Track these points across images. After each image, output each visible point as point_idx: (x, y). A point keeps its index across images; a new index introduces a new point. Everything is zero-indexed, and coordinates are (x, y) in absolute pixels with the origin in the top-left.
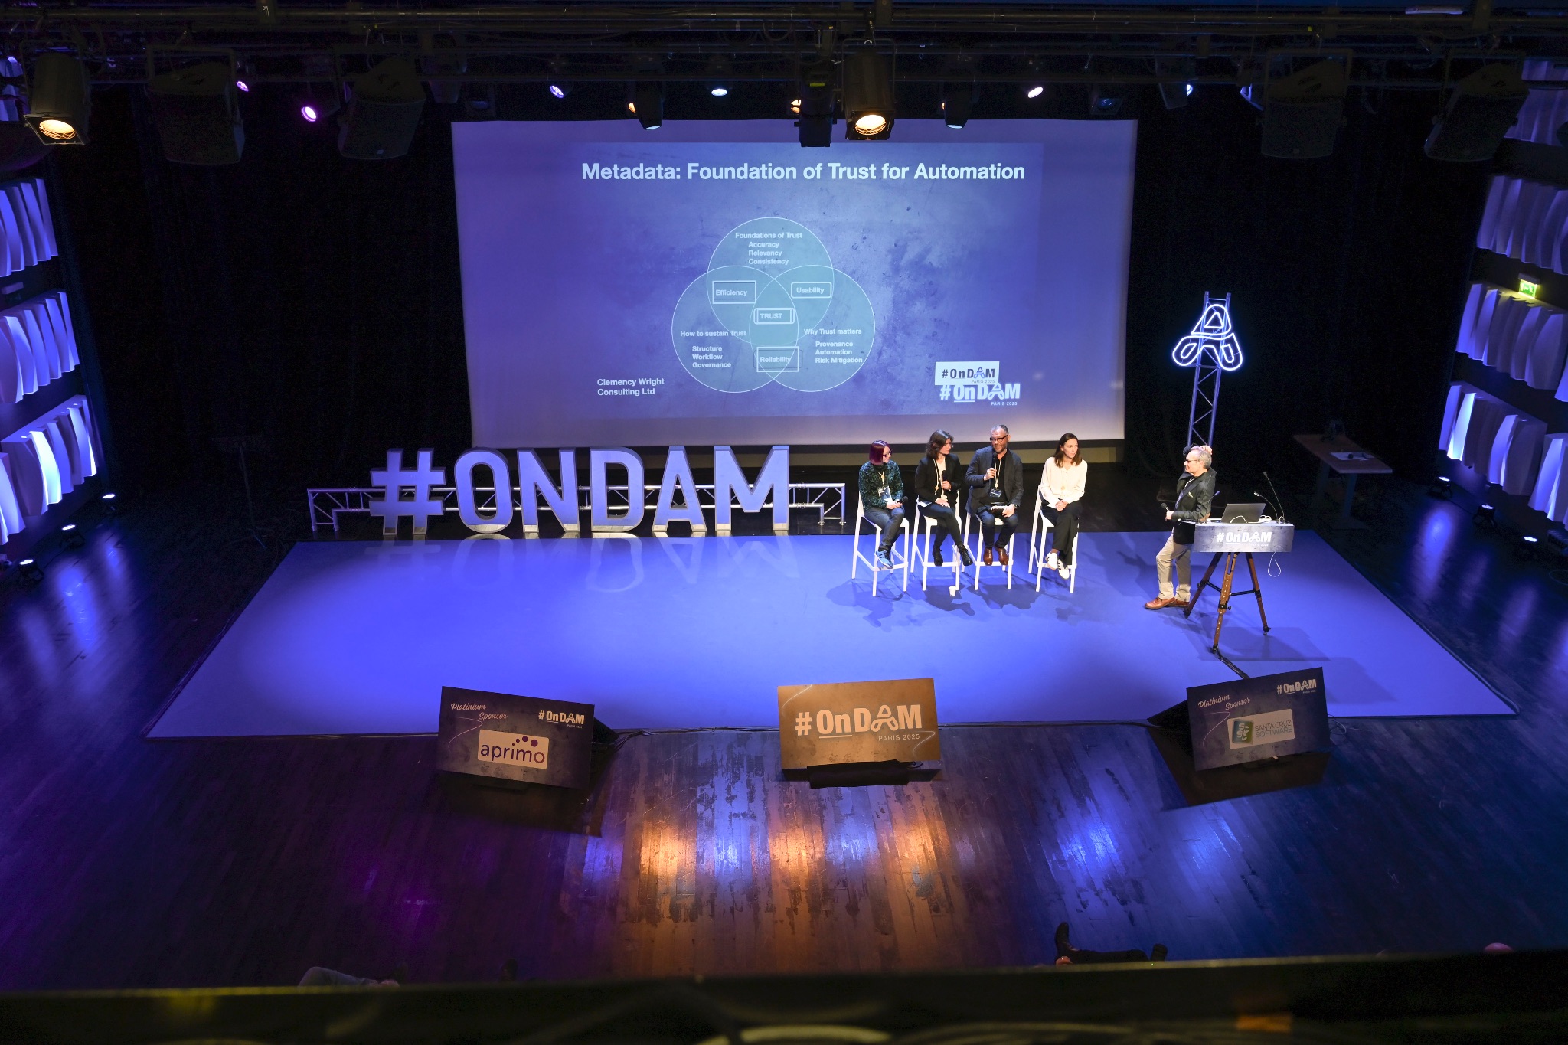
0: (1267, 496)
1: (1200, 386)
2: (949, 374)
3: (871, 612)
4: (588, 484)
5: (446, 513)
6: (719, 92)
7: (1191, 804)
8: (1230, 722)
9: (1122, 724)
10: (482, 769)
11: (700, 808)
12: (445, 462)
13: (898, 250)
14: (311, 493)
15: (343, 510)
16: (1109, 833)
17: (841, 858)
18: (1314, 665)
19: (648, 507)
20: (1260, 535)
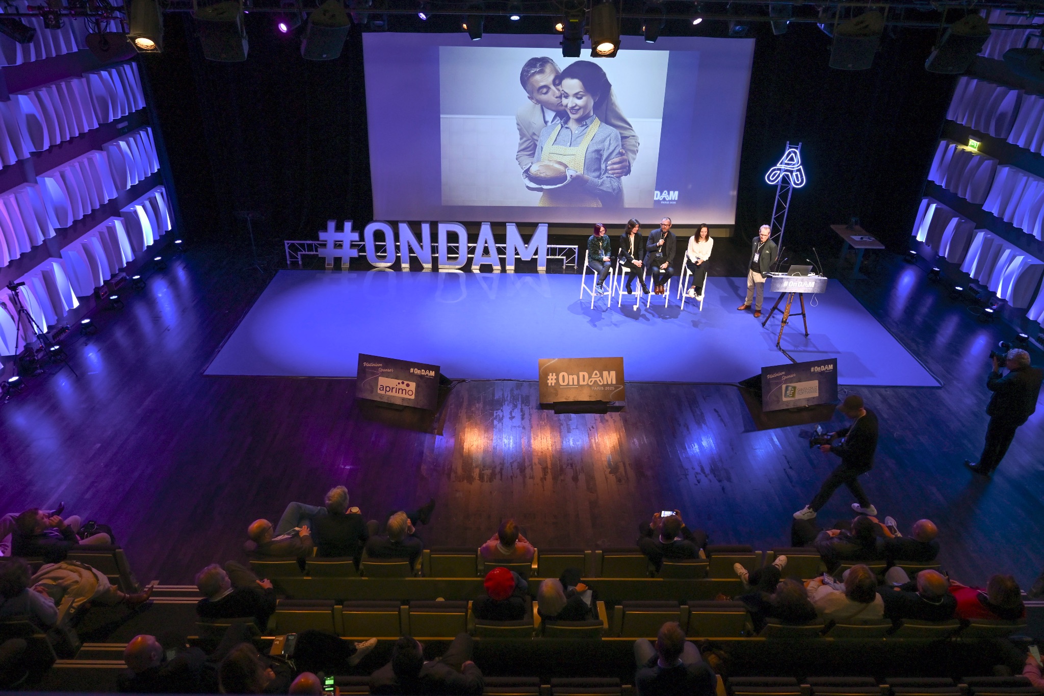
0: (814, 261)
1: (779, 196)
3: (590, 318)
4: (437, 242)
5: (359, 256)
6: (515, 18)
7: (759, 430)
8: (784, 386)
9: (725, 384)
10: (380, 397)
11: (495, 422)
12: (359, 228)
14: (287, 243)
15: (304, 253)
17: (569, 449)
18: (833, 356)
19: (469, 256)
20: (808, 284)
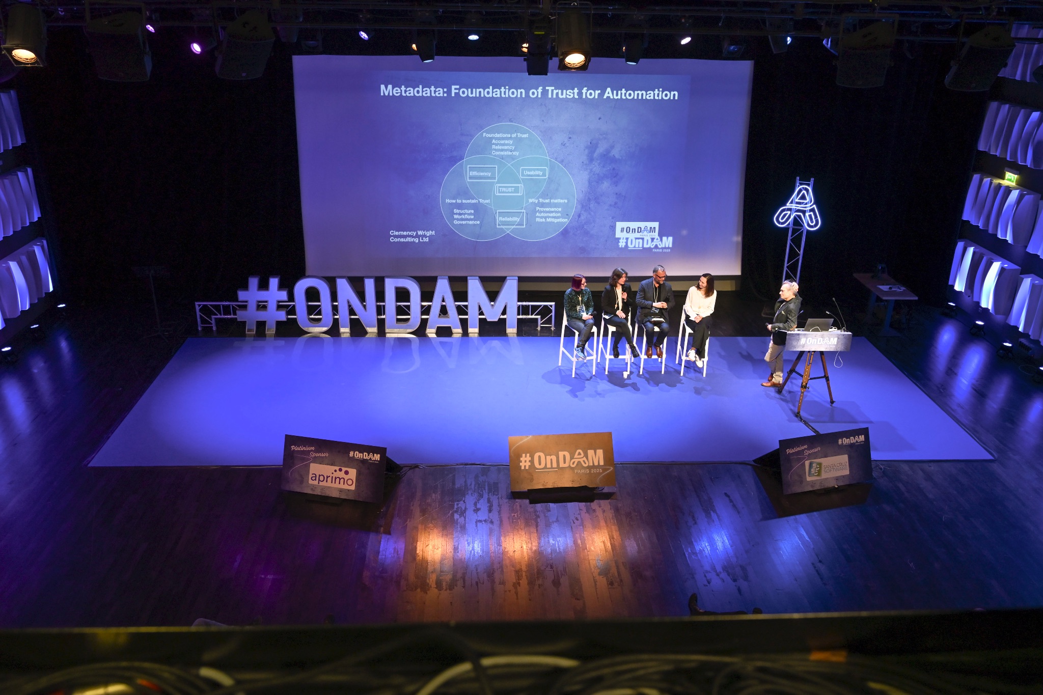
0: (835, 314)
1: (791, 240)
2: (625, 230)
3: (571, 388)
4: (384, 301)
5: (288, 319)
6: (473, 37)
7: (779, 516)
8: (807, 463)
9: (736, 463)
10: (312, 489)
11: (456, 516)
12: (287, 285)
13: (592, 147)
14: (198, 305)
15: (219, 316)
16: (726, 535)
17: (549, 550)
18: (863, 426)
19: (424, 317)
20: (829, 340)
